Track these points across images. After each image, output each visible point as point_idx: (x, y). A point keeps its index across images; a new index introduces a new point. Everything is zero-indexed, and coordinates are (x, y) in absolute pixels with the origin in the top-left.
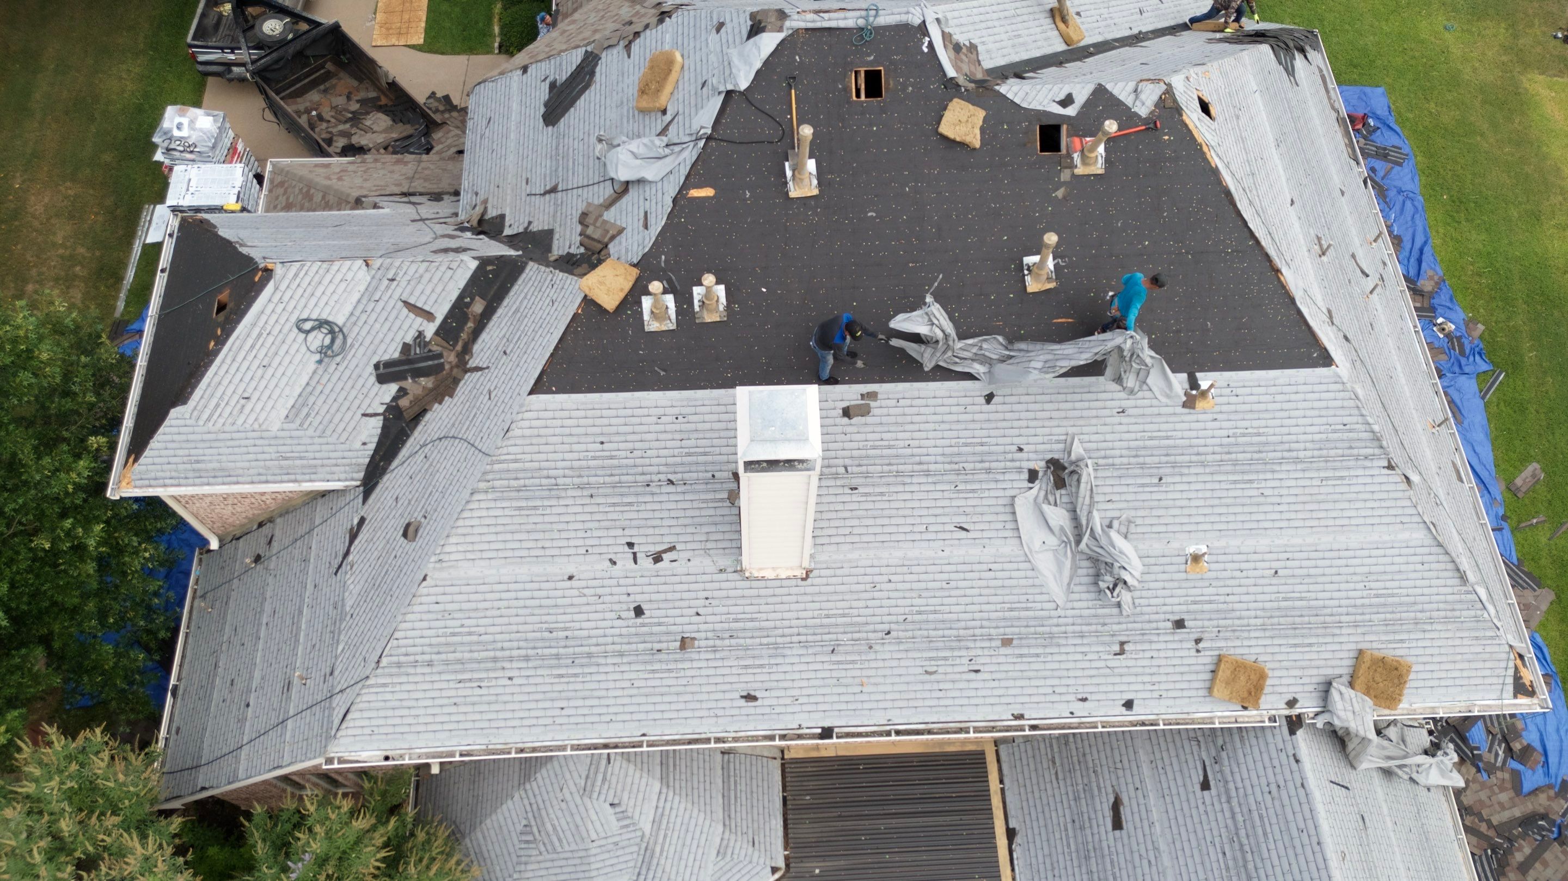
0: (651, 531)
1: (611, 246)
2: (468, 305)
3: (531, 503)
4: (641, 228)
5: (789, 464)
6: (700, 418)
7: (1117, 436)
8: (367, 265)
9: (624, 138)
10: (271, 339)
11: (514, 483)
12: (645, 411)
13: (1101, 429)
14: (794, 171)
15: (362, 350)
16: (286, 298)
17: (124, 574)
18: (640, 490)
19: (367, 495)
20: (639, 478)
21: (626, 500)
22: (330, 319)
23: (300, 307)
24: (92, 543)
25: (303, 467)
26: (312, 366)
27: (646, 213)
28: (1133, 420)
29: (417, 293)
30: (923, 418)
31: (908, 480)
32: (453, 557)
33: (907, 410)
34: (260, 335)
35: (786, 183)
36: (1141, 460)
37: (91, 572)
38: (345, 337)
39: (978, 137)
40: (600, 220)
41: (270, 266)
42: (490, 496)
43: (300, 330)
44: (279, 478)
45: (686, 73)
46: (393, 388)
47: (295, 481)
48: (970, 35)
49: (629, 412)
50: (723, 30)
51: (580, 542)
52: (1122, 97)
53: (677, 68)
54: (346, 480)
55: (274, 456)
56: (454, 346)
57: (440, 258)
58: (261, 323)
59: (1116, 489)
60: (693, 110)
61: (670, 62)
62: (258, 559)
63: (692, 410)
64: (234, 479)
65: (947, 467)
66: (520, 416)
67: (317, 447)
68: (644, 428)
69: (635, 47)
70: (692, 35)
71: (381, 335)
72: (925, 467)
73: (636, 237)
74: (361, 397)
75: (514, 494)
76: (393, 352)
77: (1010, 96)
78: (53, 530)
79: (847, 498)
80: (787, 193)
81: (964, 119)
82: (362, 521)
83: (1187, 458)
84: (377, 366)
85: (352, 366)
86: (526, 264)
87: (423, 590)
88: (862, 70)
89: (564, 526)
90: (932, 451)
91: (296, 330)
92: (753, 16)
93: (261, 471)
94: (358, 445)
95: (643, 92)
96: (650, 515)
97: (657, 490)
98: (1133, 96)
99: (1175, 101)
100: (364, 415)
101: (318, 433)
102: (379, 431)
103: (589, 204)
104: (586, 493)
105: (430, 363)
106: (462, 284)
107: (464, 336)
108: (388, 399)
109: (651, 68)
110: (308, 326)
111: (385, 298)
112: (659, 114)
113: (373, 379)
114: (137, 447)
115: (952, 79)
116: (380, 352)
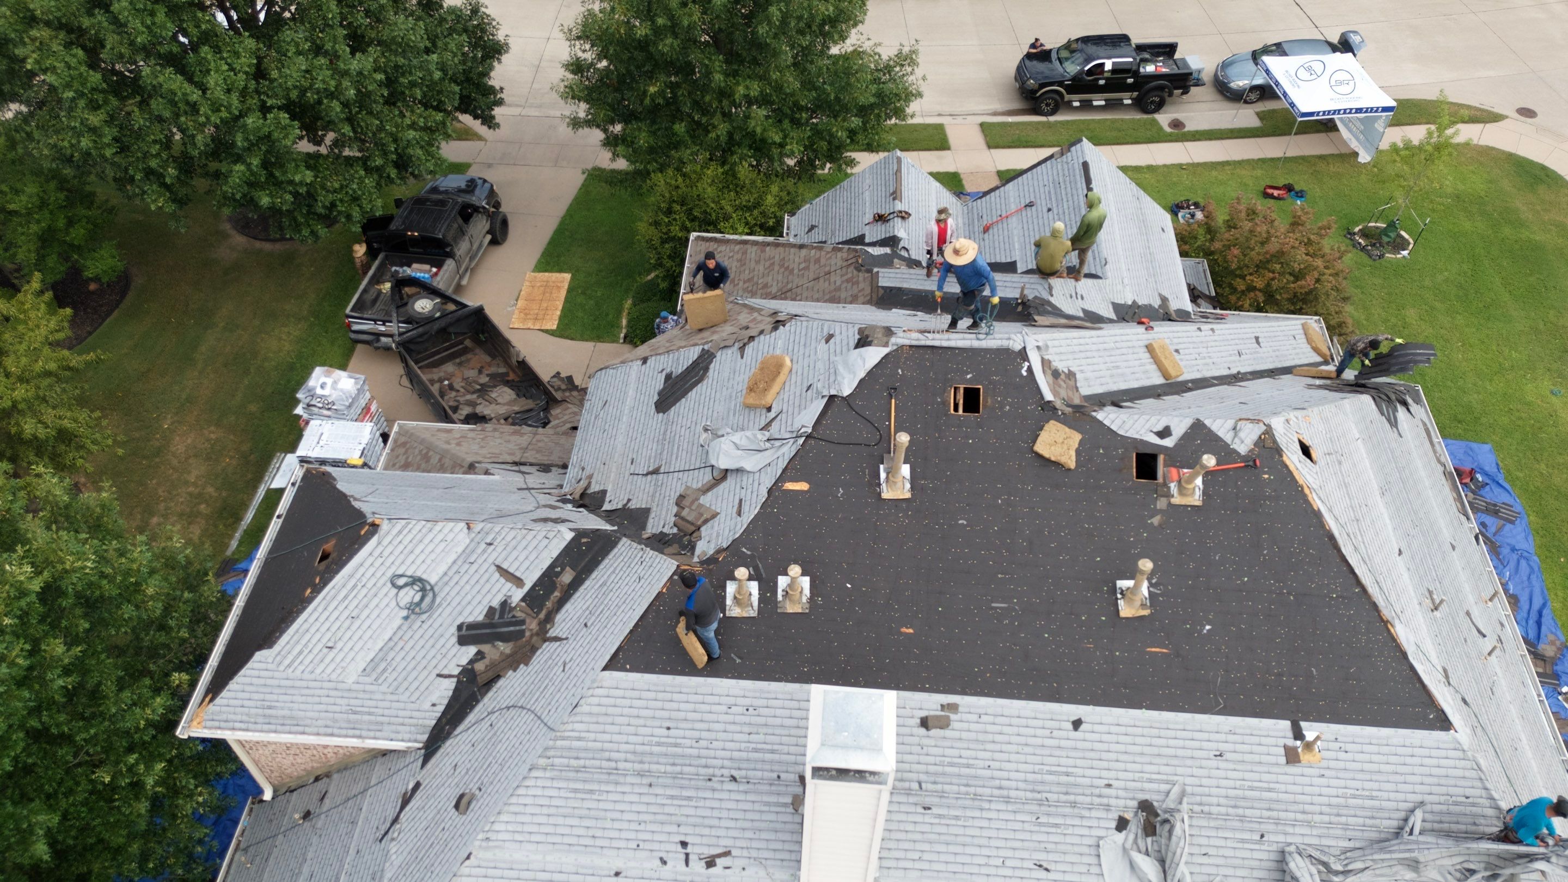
0: (706, 831)
1: (703, 529)
2: (559, 574)
3: (588, 787)
4: (735, 515)
5: (860, 775)
6: (771, 712)
7: (1214, 782)
8: (469, 528)
9: (729, 430)
10: (364, 591)
11: (574, 763)
12: (716, 699)
13: (1196, 771)
14: (888, 474)
15: (449, 609)
16: (386, 554)
17: (174, 817)
18: (701, 783)
19: (427, 759)
20: (702, 771)
21: (686, 793)
22: (424, 577)
23: (397, 563)
24: (150, 781)
25: (370, 723)
26: (398, 621)
27: (741, 501)
28: (1231, 766)
29: (511, 559)
30: (1006, 738)
31: (986, 805)
32: (501, 836)
33: (990, 728)
34: (355, 586)
35: (879, 485)
36: (1240, 811)
37: (143, 811)
38: (435, 596)
39: (1074, 458)
40: (696, 503)
41: (377, 522)
42: (548, 774)
43: (394, 585)
44: (344, 732)
45: (794, 376)
46: (472, 650)
47: (360, 737)
48: (1069, 363)
49: (700, 698)
50: (832, 341)
51: (632, 835)
52: (1221, 434)
53: (785, 371)
54: (409, 741)
55: (344, 708)
56: (538, 613)
57: (539, 526)
58: (358, 576)
59: (1213, 842)
60: (796, 410)
61: (779, 366)
62: (307, 815)
63: (764, 702)
64: (300, 729)
65: (1029, 795)
66: (590, 692)
67: (387, 704)
68: (714, 717)
69: (749, 350)
70: (802, 343)
71: (469, 597)
72: (1005, 793)
73: (728, 523)
74: (439, 656)
75: (572, 775)
76: (477, 614)
77: (1107, 422)
78: (117, 763)
79: (919, 818)
80: (880, 494)
81: (1061, 440)
82: (417, 785)
83: (1291, 816)
84: (460, 628)
85: (436, 625)
86: (620, 539)
87: (465, 870)
88: (962, 387)
89: (617, 815)
90: (1013, 775)
91: (389, 585)
92: (861, 331)
93: (329, 723)
94: (427, 706)
95: (751, 390)
96: (708, 813)
97: (718, 786)
98: (1231, 434)
99: (1275, 441)
100: (439, 675)
101: (390, 690)
102: (450, 693)
103: (687, 488)
104: (646, 781)
105: (512, 628)
106: (555, 554)
107: (549, 604)
108: (464, 661)
109: (762, 369)
110: (401, 582)
111: (480, 561)
112: (764, 411)
113: (454, 639)
114: (216, 688)
115: (1049, 402)
116: (466, 613)
